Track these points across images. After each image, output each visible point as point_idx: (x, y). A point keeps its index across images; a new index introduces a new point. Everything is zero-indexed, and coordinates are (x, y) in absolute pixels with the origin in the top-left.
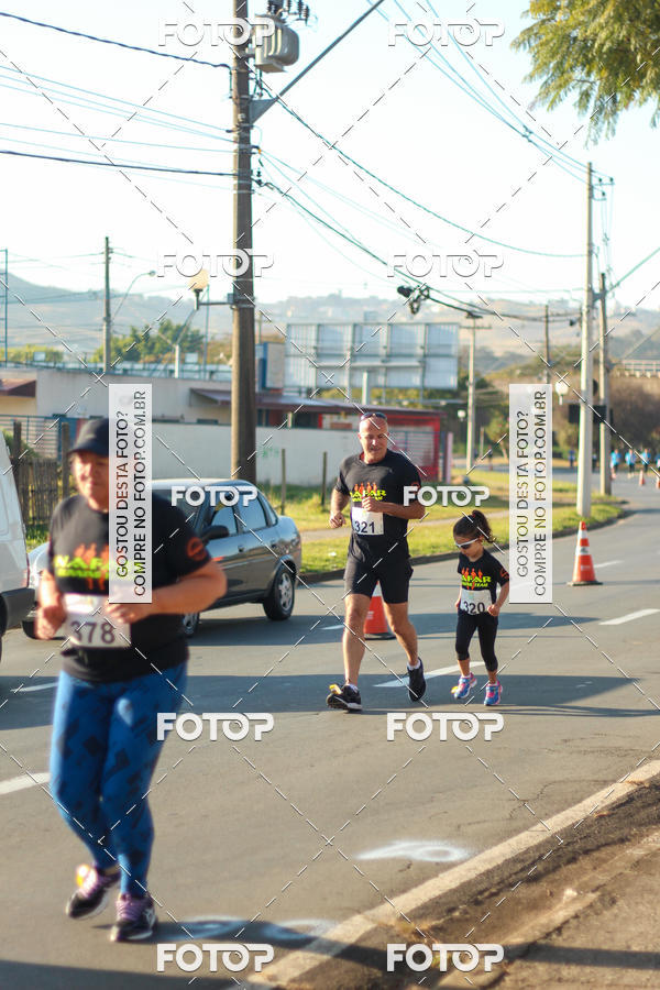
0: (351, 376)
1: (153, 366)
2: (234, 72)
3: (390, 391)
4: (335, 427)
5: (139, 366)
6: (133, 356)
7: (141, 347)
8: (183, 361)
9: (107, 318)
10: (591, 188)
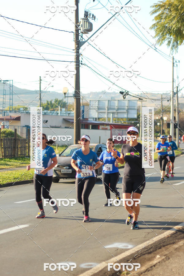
0: (107, 115)
1: (53, 112)
2: (75, 34)
3: (118, 119)
4: (103, 129)
5: (49, 112)
6: (47, 109)
7: (49, 106)
8: (61, 110)
9: (40, 99)
10: (173, 64)
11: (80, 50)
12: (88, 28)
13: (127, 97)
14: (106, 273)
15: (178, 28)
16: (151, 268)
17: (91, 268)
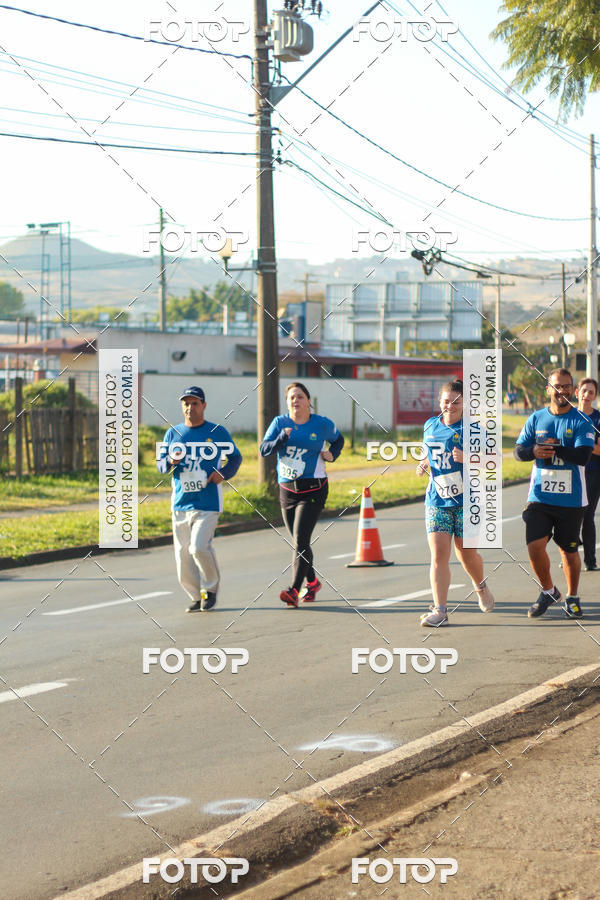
1: (206, 325)
2: (255, 62)
3: (422, 343)
4: (369, 377)
5: (193, 324)
6: (191, 315)
7: (198, 307)
8: (232, 318)
9: (163, 283)
10: (593, 158)
11: (272, 115)
12: (298, 40)
15: (585, 32)
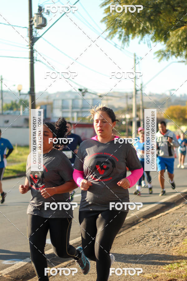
0: (72, 114)
2: (29, 29)
5: (12, 112)
9: (2, 98)
10: (135, 60)
11: (34, 45)
12: (42, 23)
13: (86, 94)
14: (28, 269)
15: (129, 21)
16: (73, 262)
17: (13, 265)
